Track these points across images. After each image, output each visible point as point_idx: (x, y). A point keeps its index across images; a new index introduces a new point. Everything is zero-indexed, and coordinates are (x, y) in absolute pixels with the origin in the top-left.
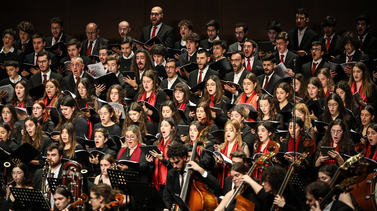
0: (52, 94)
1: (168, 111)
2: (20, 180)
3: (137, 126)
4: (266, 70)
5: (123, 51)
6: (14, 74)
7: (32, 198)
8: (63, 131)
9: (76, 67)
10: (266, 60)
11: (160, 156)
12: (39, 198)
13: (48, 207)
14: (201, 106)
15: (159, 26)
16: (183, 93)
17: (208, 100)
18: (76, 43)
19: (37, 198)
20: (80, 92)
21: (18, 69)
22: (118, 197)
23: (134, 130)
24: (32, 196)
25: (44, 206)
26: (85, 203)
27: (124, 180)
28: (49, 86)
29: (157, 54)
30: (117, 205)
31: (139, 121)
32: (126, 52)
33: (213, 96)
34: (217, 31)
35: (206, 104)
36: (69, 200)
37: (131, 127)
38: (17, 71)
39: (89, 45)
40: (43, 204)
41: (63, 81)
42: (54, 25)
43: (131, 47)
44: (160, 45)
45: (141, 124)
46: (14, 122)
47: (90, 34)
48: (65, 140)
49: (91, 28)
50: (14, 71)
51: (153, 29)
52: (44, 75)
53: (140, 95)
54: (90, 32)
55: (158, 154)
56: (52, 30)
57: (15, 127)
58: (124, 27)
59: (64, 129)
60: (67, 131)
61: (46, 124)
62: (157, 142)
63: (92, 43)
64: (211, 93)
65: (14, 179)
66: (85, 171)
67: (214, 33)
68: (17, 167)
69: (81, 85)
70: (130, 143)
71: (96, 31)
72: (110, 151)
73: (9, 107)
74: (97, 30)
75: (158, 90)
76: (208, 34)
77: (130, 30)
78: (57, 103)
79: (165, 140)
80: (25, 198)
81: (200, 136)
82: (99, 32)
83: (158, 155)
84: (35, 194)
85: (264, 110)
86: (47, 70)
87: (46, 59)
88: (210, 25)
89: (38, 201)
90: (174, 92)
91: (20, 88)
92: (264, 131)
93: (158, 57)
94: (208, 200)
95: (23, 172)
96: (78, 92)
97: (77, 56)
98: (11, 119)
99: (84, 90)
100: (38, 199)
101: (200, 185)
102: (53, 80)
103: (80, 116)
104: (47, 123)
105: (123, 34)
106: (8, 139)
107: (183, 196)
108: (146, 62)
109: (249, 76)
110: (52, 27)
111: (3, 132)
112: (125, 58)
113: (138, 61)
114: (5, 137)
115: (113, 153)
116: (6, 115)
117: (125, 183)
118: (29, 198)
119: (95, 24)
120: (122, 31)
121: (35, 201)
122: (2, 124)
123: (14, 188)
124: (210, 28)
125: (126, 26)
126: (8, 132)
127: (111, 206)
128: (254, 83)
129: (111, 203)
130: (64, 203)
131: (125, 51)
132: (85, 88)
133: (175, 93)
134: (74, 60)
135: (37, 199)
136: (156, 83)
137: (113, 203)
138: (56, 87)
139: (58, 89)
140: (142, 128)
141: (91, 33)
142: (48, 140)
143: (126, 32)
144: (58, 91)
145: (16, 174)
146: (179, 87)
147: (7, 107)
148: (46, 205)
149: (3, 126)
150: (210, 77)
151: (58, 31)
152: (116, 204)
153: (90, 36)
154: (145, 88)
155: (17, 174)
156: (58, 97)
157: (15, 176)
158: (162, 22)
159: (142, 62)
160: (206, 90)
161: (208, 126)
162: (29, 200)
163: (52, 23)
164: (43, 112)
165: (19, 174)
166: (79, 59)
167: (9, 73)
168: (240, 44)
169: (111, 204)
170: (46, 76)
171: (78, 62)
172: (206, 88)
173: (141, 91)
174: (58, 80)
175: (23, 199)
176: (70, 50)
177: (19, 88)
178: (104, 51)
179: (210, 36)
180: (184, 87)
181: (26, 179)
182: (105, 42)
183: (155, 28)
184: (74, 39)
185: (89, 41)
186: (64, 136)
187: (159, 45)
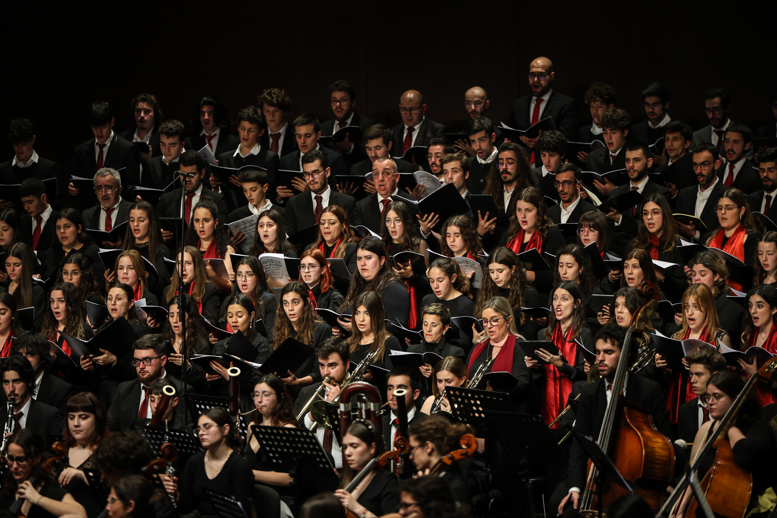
0: (333, 236)
1: (569, 265)
2: (269, 408)
3: (503, 298)
4: (766, 179)
5: (475, 147)
6: (258, 197)
7: (297, 447)
8: (358, 310)
9: (383, 177)
10: (765, 160)
11: (557, 360)
12: (311, 446)
13: (330, 465)
14: (634, 256)
15: (546, 98)
16: (597, 232)
17: (647, 245)
18: (382, 134)
19: (306, 446)
20: (390, 230)
21: (266, 188)
22: (466, 441)
23: (496, 306)
24: (297, 443)
25: (321, 462)
26: (403, 457)
27: (481, 409)
28: (327, 221)
29: (548, 149)
30: (463, 457)
31: (509, 287)
32: (480, 149)
33: (656, 236)
34: (664, 105)
35: (643, 253)
36: (373, 451)
37: (492, 301)
38: (265, 191)
39: (405, 135)
40: (318, 459)
41: (356, 209)
42: (338, 95)
43: (490, 138)
44: (555, 134)
45: (513, 292)
46: (261, 293)
47: (408, 112)
48: (363, 327)
49: (411, 100)
50: (258, 191)
51: (535, 103)
52: (316, 198)
53: (511, 237)
54: (408, 107)
55: (552, 355)
56: (332, 104)
57: (261, 303)
58: (476, 99)
59: (360, 305)
60: (365, 310)
61: (325, 298)
62: (548, 330)
63: (411, 130)
64: (653, 230)
65: (257, 406)
66: (402, 392)
67: (657, 109)
68: (262, 382)
69: (392, 214)
70: (490, 332)
71: (419, 106)
72: (454, 349)
73: (250, 263)
74: (421, 103)
75: (548, 227)
76: (646, 112)
77: (488, 104)
78: (344, 254)
79: (564, 327)
80: (282, 448)
81: (638, 318)
82: (425, 108)
83: (552, 358)
84: (302, 439)
85: (766, 263)
86: (322, 189)
87: (319, 168)
88: (650, 94)
89: (309, 452)
90: (579, 230)
91: (267, 226)
92: (762, 306)
93: (550, 155)
94: (654, 447)
95: (273, 391)
96: (386, 229)
97: (385, 157)
98: (255, 289)
99: (399, 225)
100: (309, 449)
101: (639, 417)
102: (334, 208)
103: (392, 279)
104: (328, 295)
105: (474, 111)
106: (251, 327)
107: (603, 442)
108: (517, 170)
109: (730, 193)
110: (333, 99)
111: (240, 314)
112: (481, 161)
113: (502, 168)
114: (243, 324)
115: (458, 352)
116: (246, 279)
117: (483, 415)
118: (291, 447)
119: (417, 92)
120: (473, 106)
121: (303, 452)
122: (238, 298)
123: (260, 427)
124: (651, 100)
125: (478, 97)
126: (250, 314)
127: (452, 458)
128: (739, 208)
129: (452, 453)
130: (362, 454)
131: (478, 148)
132: (400, 221)
133: (581, 233)
134: (379, 163)
135: (306, 450)
136: (543, 213)
137: (456, 454)
138: (341, 223)
139: (345, 226)
140: (515, 299)
141: (411, 109)
142: (325, 329)
143: (481, 109)
144: (345, 230)
145: (260, 397)
146: (588, 220)
147: (247, 263)
148: (324, 460)
149: (240, 302)
150: (650, 197)
151: (345, 105)
152: (462, 455)
153: (408, 115)
154: (520, 223)
155: (262, 397)
156: (346, 242)
157: (259, 400)
158: (553, 89)
159: (509, 170)
160: (643, 225)
161: (654, 299)
162: (291, 451)
163: (333, 90)
164: (322, 273)
165: (266, 395)
166: (388, 162)
167: (248, 195)
168: (714, 130)
169: (452, 455)
170: (321, 198)
171: (387, 167)
172: (643, 221)
173: (513, 228)
174: (345, 208)
175: (279, 450)
176: (370, 149)
177: (265, 226)
178: (439, 149)
179: (651, 115)
180: (597, 220)
181: (282, 408)
182: (437, 129)
183: (539, 101)
184: (378, 125)
185: (406, 127)
186: (361, 320)
187: (551, 133)
